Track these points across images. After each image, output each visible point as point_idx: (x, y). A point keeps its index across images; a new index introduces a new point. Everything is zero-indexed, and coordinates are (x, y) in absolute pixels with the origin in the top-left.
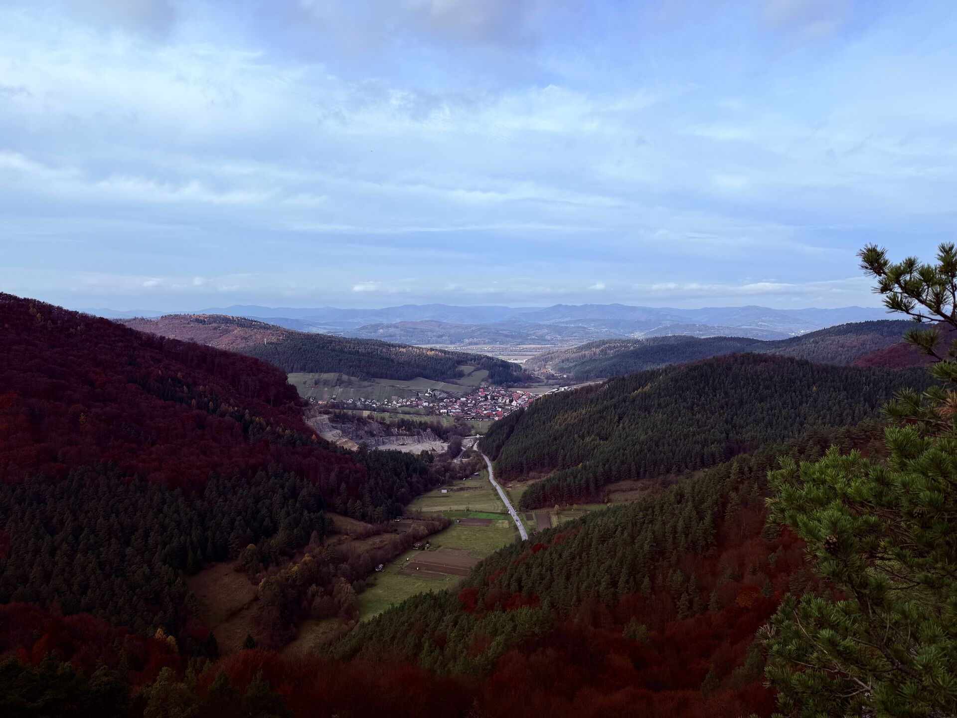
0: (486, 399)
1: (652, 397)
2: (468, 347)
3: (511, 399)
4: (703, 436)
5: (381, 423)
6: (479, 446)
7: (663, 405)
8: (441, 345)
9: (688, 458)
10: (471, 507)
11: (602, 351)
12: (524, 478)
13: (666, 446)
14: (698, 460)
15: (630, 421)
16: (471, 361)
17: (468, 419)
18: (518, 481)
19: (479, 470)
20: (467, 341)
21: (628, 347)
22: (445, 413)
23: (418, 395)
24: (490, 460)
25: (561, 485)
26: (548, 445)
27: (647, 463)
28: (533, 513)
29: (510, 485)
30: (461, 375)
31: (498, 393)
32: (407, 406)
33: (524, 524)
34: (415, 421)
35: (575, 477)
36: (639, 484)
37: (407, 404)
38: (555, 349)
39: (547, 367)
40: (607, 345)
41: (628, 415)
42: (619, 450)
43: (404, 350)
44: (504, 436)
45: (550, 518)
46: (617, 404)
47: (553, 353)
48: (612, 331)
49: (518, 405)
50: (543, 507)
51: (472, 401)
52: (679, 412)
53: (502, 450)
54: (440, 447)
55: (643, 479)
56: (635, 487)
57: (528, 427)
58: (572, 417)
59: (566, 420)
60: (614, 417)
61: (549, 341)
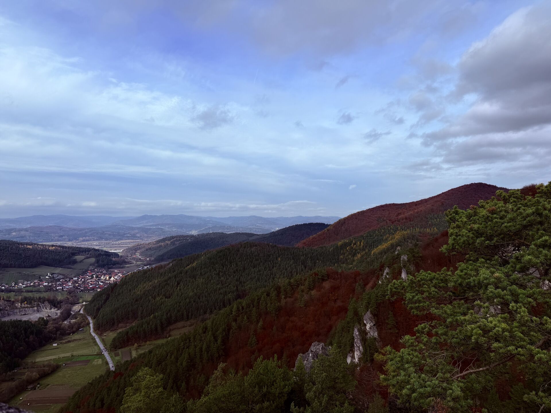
0: (92, 277)
1: (197, 270)
2: (82, 243)
3: (110, 276)
4: (224, 289)
5: (7, 301)
6: (85, 310)
7: (203, 273)
8: (61, 242)
9: (216, 304)
10: (75, 353)
11: (172, 243)
12: (115, 328)
13: (204, 297)
14: (222, 304)
15: (184, 285)
16: (83, 252)
17: (78, 292)
18: (111, 331)
19: (83, 327)
20: (81, 239)
21: (187, 239)
22: (60, 289)
23: (40, 278)
24: (92, 319)
25: (139, 330)
26: (132, 305)
27: (193, 310)
28: (120, 351)
29: (105, 335)
30: (75, 262)
31: (102, 272)
32: (30, 286)
33: (113, 360)
34: (35, 297)
35: (148, 324)
36: (188, 323)
37: (31, 284)
38: (142, 242)
39: (136, 254)
40: (175, 239)
41: (183, 282)
42: (177, 303)
43: (31, 247)
44: (103, 301)
45: (131, 353)
46: (177, 276)
47: (141, 245)
48: (179, 230)
49: (115, 280)
50: (127, 346)
51: (81, 280)
52: (212, 277)
53: (100, 312)
54: (54, 313)
55: (190, 319)
56: (186, 325)
57: (119, 294)
58: (147, 286)
59: (144, 287)
60: (175, 283)
61: (139, 237)
